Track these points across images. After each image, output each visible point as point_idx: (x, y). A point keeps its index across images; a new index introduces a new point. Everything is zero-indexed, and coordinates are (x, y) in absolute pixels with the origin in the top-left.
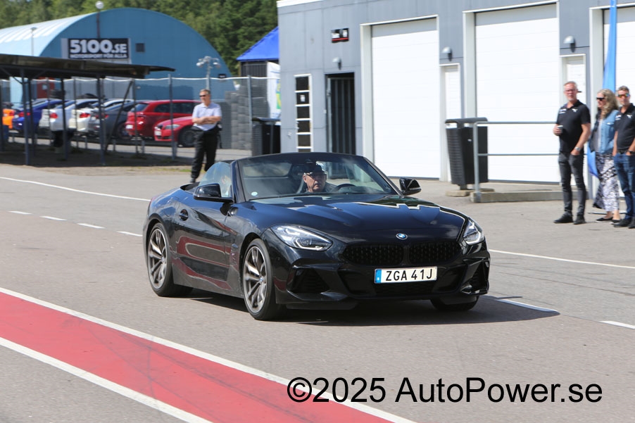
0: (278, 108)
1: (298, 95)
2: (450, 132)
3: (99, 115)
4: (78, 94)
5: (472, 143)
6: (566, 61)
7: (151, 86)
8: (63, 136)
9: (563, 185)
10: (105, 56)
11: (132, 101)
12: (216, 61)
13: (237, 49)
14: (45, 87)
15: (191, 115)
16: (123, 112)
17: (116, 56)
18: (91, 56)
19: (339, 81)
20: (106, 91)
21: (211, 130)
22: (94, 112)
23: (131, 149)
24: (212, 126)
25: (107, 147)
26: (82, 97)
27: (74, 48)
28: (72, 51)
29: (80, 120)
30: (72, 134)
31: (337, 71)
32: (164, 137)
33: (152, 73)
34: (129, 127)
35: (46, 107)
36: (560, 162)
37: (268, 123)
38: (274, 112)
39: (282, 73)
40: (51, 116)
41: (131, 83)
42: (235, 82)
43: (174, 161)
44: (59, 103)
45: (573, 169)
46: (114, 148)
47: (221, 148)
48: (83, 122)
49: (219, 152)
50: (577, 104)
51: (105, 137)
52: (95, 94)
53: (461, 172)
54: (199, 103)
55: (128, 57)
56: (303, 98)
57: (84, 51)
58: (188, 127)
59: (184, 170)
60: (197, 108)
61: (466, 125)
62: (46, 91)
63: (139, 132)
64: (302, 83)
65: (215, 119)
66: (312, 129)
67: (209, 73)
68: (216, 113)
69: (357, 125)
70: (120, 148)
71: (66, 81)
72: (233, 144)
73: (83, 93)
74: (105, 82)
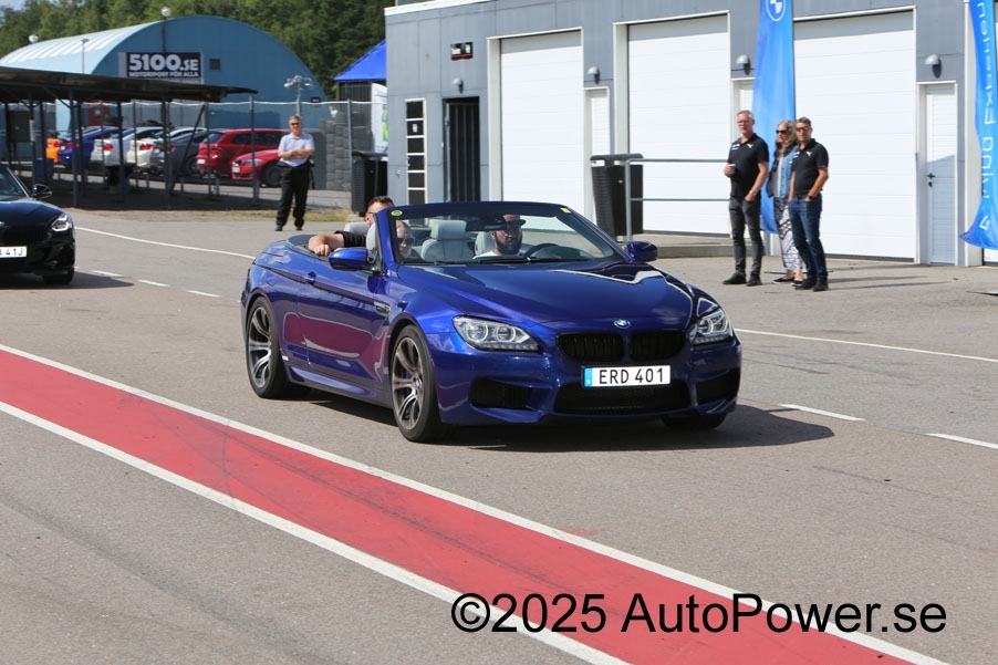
0: (385, 139)
1: (410, 125)
2: (596, 171)
3: (164, 147)
4: (138, 121)
5: (623, 185)
6: (739, 85)
7: (228, 112)
8: (120, 172)
9: (734, 238)
10: (172, 74)
11: (205, 129)
12: (308, 82)
13: (333, 67)
14: (98, 112)
15: (277, 147)
16: (193, 144)
17: (186, 74)
18: (155, 74)
19: (460, 109)
20: (173, 118)
21: (301, 166)
22: (158, 143)
23: (203, 189)
24: (303, 161)
25: (173, 186)
26: (144, 125)
27: (134, 65)
28: (132, 68)
29: (140, 153)
30: (130, 170)
31: (457, 94)
32: (243, 175)
33: (229, 95)
34: (201, 162)
35: (99, 137)
36: (731, 209)
37: (372, 159)
38: (380, 145)
39: (389, 96)
40: (105, 147)
41: (204, 108)
42: (331, 108)
43: (255, 204)
44: (114, 132)
45: (747, 218)
46: (182, 187)
47: (314, 188)
48: (145, 156)
49: (311, 193)
50: (753, 138)
51: (171, 174)
52: (160, 122)
53: (610, 221)
54: (287, 133)
55: (200, 76)
56: (415, 128)
57: (146, 68)
58: (273, 163)
59: (268, 216)
60: (284, 139)
61: (617, 163)
62: (99, 116)
63: (213, 168)
64: (415, 109)
65: (306, 152)
66: (426, 167)
67: (299, 95)
68: (307, 145)
69: (482, 161)
70: (189, 188)
71: (123, 104)
72: (328, 184)
73: (145, 120)
74: (171, 106)
